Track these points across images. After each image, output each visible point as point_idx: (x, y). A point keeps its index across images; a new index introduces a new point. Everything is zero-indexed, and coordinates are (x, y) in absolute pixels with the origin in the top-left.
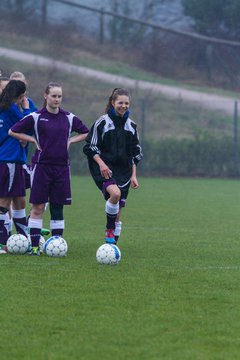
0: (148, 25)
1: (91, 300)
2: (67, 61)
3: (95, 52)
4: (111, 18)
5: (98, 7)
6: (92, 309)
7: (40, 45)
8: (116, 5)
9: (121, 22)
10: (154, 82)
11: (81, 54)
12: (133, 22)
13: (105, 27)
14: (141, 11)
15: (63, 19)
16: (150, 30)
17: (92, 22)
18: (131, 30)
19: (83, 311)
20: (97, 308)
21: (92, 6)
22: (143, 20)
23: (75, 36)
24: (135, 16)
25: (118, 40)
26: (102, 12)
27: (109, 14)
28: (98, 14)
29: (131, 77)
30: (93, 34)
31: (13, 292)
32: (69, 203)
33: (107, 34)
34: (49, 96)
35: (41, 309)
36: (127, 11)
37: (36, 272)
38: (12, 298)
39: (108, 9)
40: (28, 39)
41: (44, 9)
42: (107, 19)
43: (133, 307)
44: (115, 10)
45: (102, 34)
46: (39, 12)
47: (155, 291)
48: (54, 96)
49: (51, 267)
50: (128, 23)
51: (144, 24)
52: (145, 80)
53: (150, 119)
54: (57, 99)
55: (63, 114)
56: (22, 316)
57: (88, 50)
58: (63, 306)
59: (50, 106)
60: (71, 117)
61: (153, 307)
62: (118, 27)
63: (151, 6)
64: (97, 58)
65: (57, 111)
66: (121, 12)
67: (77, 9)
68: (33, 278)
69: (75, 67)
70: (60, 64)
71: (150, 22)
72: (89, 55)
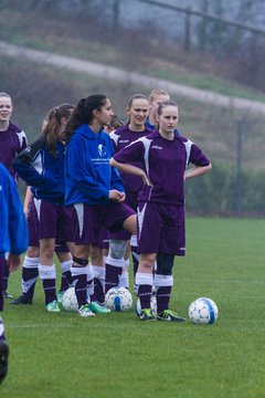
0: (246, 28)
1: (175, 372)
2: (145, 73)
3: (180, 62)
4: (200, 19)
5: (184, 6)
6: (177, 383)
7: (111, 53)
8: (206, 3)
9: (212, 25)
10: (253, 99)
11: (161, 64)
12: (226, 24)
13: (192, 30)
14: (237, 11)
15: (140, 21)
16: (247, 35)
17: (175, 25)
18: (224, 35)
19: (165, 386)
20: (181, 381)
21: (176, 5)
22: (239, 22)
23: (155, 42)
24: (228, 17)
25: (208, 47)
26: (188, 12)
27: (198, 14)
28: (184, 15)
29: (224, 93)
30: (177, 39)
31: (78, 361)
32: (182, 253)
33: (194, 39)
34: (162, 117)
35: (112, 382)
36: (220, 11)
37: (106, 336)
38: (76, 369)
39: (196, 8)
40: (96, 45)
41: (116, 8)
42: (195, 20)
43: (227, 381)
44: (205, 9)
45: (187, 40)
46: (109, 11)
47: (254, 361)
48: (168, 117)
49: (125, 330)
50: (220, 26)
51: (240, 27)
52: (242, 97)
53: (249, 145)
54: (172, 121)
55: (180, 141)
56: (89, 392)
57: (171, 59)
58: (139, 379)
59: (164, 131)
60: (189, 144)
61: (251, 381)
62: (208, 31)
63: (249, 4)
64: (182, 69)
65: (172, 137)
66: (211, 12)
67: (156, 8)
68: (103, 344)
69: (154, 81)
70: (135, 77)
71: (248, 24)
72: (173, 66)
